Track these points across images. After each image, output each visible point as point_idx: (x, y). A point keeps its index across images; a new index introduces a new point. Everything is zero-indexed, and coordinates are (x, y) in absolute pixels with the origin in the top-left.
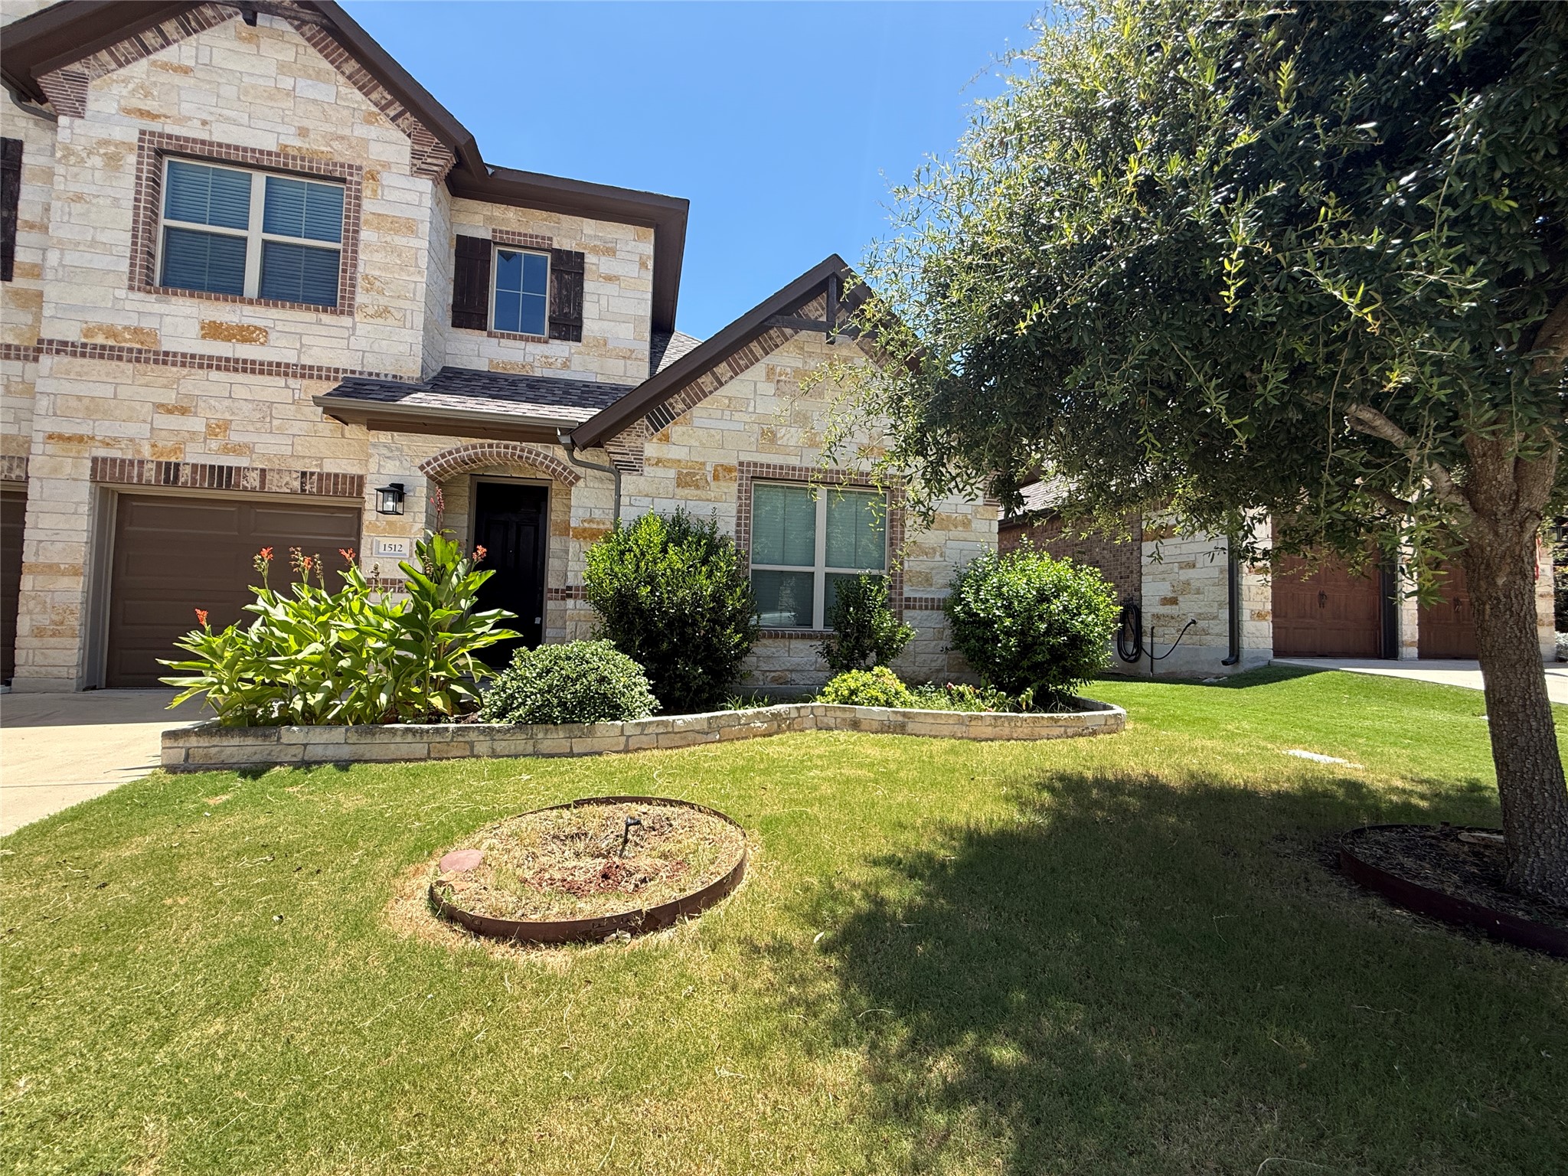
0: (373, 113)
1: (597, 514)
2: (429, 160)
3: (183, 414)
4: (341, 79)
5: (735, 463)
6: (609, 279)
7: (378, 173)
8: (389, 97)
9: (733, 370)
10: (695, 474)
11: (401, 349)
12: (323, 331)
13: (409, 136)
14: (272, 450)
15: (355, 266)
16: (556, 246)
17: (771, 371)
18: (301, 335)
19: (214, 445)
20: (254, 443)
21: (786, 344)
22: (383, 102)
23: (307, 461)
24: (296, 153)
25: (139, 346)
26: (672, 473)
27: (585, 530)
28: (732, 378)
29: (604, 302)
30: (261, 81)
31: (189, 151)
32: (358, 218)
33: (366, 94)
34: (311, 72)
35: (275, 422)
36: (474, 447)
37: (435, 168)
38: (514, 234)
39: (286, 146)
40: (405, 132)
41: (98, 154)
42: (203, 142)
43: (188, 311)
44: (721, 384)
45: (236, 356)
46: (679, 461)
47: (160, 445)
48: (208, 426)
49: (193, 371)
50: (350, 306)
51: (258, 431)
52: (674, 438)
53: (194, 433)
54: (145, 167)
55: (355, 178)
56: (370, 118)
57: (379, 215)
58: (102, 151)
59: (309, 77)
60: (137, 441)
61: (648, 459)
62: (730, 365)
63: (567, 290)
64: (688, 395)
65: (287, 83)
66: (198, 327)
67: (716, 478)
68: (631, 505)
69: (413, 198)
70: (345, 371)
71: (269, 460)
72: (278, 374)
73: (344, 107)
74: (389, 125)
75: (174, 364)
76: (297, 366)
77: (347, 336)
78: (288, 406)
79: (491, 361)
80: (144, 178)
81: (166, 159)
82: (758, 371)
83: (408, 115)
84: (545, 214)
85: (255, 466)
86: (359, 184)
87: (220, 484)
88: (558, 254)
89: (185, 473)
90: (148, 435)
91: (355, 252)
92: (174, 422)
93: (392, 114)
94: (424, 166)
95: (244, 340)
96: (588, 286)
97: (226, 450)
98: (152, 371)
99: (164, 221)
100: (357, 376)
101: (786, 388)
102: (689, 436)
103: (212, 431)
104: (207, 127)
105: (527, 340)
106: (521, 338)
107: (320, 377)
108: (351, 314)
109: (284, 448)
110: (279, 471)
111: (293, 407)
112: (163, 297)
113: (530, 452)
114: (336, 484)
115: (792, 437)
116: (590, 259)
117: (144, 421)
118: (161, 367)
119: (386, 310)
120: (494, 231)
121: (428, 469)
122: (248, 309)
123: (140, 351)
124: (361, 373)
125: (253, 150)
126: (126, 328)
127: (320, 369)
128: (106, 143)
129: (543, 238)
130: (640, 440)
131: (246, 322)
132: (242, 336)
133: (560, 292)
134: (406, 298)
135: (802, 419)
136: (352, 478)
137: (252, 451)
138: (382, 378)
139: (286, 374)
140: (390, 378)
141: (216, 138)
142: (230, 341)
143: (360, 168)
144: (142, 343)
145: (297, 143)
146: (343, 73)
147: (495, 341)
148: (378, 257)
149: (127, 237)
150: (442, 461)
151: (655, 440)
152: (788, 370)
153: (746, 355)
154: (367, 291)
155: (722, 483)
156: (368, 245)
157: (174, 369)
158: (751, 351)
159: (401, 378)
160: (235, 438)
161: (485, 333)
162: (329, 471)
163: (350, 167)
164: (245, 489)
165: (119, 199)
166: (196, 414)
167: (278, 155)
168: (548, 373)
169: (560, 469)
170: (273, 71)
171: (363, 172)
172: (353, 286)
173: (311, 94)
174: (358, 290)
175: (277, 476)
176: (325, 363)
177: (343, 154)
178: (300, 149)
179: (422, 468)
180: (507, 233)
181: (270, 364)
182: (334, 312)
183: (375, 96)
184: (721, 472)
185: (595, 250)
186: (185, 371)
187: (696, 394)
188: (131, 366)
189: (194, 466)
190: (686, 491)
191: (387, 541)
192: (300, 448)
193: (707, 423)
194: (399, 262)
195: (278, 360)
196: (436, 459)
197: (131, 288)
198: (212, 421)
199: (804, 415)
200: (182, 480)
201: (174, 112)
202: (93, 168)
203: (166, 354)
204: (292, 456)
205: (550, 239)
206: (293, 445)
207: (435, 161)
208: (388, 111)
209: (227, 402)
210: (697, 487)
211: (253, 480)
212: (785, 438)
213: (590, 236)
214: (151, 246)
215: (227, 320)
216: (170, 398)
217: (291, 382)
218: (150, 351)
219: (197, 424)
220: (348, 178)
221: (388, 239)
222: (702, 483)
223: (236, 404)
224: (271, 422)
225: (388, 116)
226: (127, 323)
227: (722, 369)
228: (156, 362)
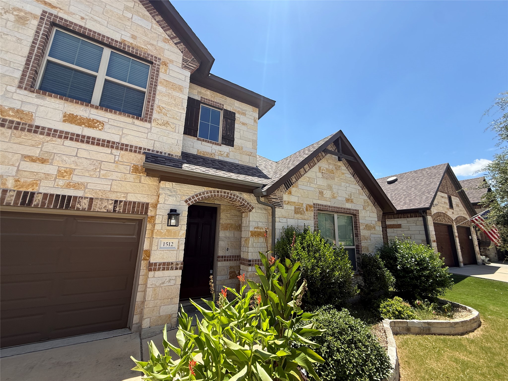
0: (167, 39)
1: (260, 225)
2: (190, 64)
3: (42, 163)
4: (154, 22)
5: (312, 204)
6: (244, 124)
7: (168, 63)
8: (174, 35)
9: (309, 167)
10: (300, 208)
11: (173, 141)
12: (135, 128)
13: (182, 52)
14: (99, 187)
15: (154, 100)
16: (225, 108)
17: (320, 168)
18: (123, 128)
19: (61, 182)
20: (87, 183)
21: (323, 159)
22: (172, 36)
23: (118, 194)
24: (129, 45)
25: (19, 120)
26: (293, 208)
27: (255, 232)
28: (309, 170)
29: (242, 132)
30: (116, 10)
31: (71, 28)
32: (157, 80)
33: (165, 31)
34: (140, 14)
35: (102, 172)
36: (211, 192)
37: (192, 68)
38: (209, 100)
39: (125, 41)
40: (180, 50)
41: (12, 13)
42: (81, 27)
43: (57, 106)
44: (306, 172)
45: (84, 134)
46: (295, 202)
47: (22, 180)
48: (59, 171)
49: (54, 139)
50: (150, 118)
51: (91, 176)
52: (293, 193)
53: (48, 175)
54: (43, 28)
55: (157, 63)
56: (165, 41)
57: (167, 81)
58: (15, 13)
59: (139, 16)
60: (5, 177)
61: (285, 202)
62: (308, 165)
63: (229, 126)
64: (296, 176)
65: (129, 15)
66: (61, 115)
67: (307, 210)
68: (280, 222)
69: (183, 77)
70: (145, 149)
71: (96, 193)
72: (108, 146)
73: (155, 33)
74: (174, 45)
75: (42, 133)
76: (119, 143)
77: (147, 132)
78: (111, 164)
79: (198, 150)
80: (41, 33)
81: (55, 29)
82: (316, 168)
83: (182, 44)
84: (221, 95)
85: (86, 196)
86: (159, 66)
87: (61, 207)
88: (226, 112)
89: (38, 199)
90: (14, 174)
91: (154, 94)
92: (36, 167)
93: (176, 42)
94: (187, 66)
95: (89, 126)
96: (236, 126)
97: (68, 186)
98: (25, 135)
99: (47, 57)
100: (151, 152)
101: (325, 175)
102: (298, 192)
103: (61, 174)
104: (84, 21)
105: (213, 143)
106: (211, 143)
107: (131, 151)
108: (150, 122)
109: (105, 186)
110: (102, 199)
111: (114, 165)
112: (41, 96)
113: (234, 195)
114: (134, 207)
115: (327, 194)
116: (237, 115)
117: (13, 165)
118: (32, 134)
119: (167, 123)
120: (202, 98)
121: (190, 202)
122: (94, 111)
123: (19, 123)
124: (153, 151)
125: (108, 38)
126: (10, 109)
127: (131, 146)
128: (19, 10)
129: (220, 104)
130: (282, 193)
131: (92, 117)
132: (89, 124)
133: (226, 126)
134: (176, 119)
135: (330, 187)
136: (143, 204)
137: (86, 188)
138: (163, 154)
139: (112, 147)
140: (167, 155)
141: (87, 26)
142: (81, 125)
143: (160, 59)
144: (21, 119)
145: (131, 41)
146: (155, 19)
147: (200, 142)
148: (165, 99)
149: (23, 61)
150: (196, 198)
151: (287, 193)
152: (325, 169)
153: (313, 162)
154: (159, 112)
155: (309, 212)
156: (160, 93)
157: (42, 136)
158: (314, 160)
159: (172, 155)
160: (76, 179)
161: (196, 138)
162: (131, 200)
163: (156, 57)
164: (78, 209)
165: (22, 40)
166: (51, 164)
167: (121, 43)
168: (221, 158)
169: (246, 204)
170: (122, 8)
171: (161, 61)
172: (152, 109)
173: (140, 23)
174: (155, 112)
175: (99, 202)
176: (134, 144)
177: (152, 51)
178: (132, 44)
179: (186, 201)
180: (207, 99)
181: (104, 141)
182: (142, 120)
183: (168, 32)
184: (309, 207)
185: (239, 112)
186: (49, 138)
187: (299, 175)
188: (10, 131)
189: (45, 195)
190: (298, 216)
191: (166, 241)
192: (115, 187)
193: (304, 187)
194: (174, 103)
195: (109, 139)
196: (193, 197)
197: (20, 87)
198: (63, 168)
199: (330, 186)
200: (34, 203)
201: (66, 8)
202: (8, 20)
203: (38, 127)
204: (110, 191)
205: (223, 105)
206: (111, 185)
207: (192, 65)
208: (174, 40)
209: (73, 159)
210: (301, 214)
211: (85, 204)
212: (326, 194)
213: (237, 107)
214: (38, 68)
215: (81, 114)
216: (36, 152)
217: (114, 151)
218: (26, 124)
219: (51, 169)
220: (154, 62)
221: (170, 92)
222: (303, 212)
223: (80, 160)
224: (100, 172)
225: (174, 42)
226: (12, 106)
227: (306, 166)
228: (29, 131)
